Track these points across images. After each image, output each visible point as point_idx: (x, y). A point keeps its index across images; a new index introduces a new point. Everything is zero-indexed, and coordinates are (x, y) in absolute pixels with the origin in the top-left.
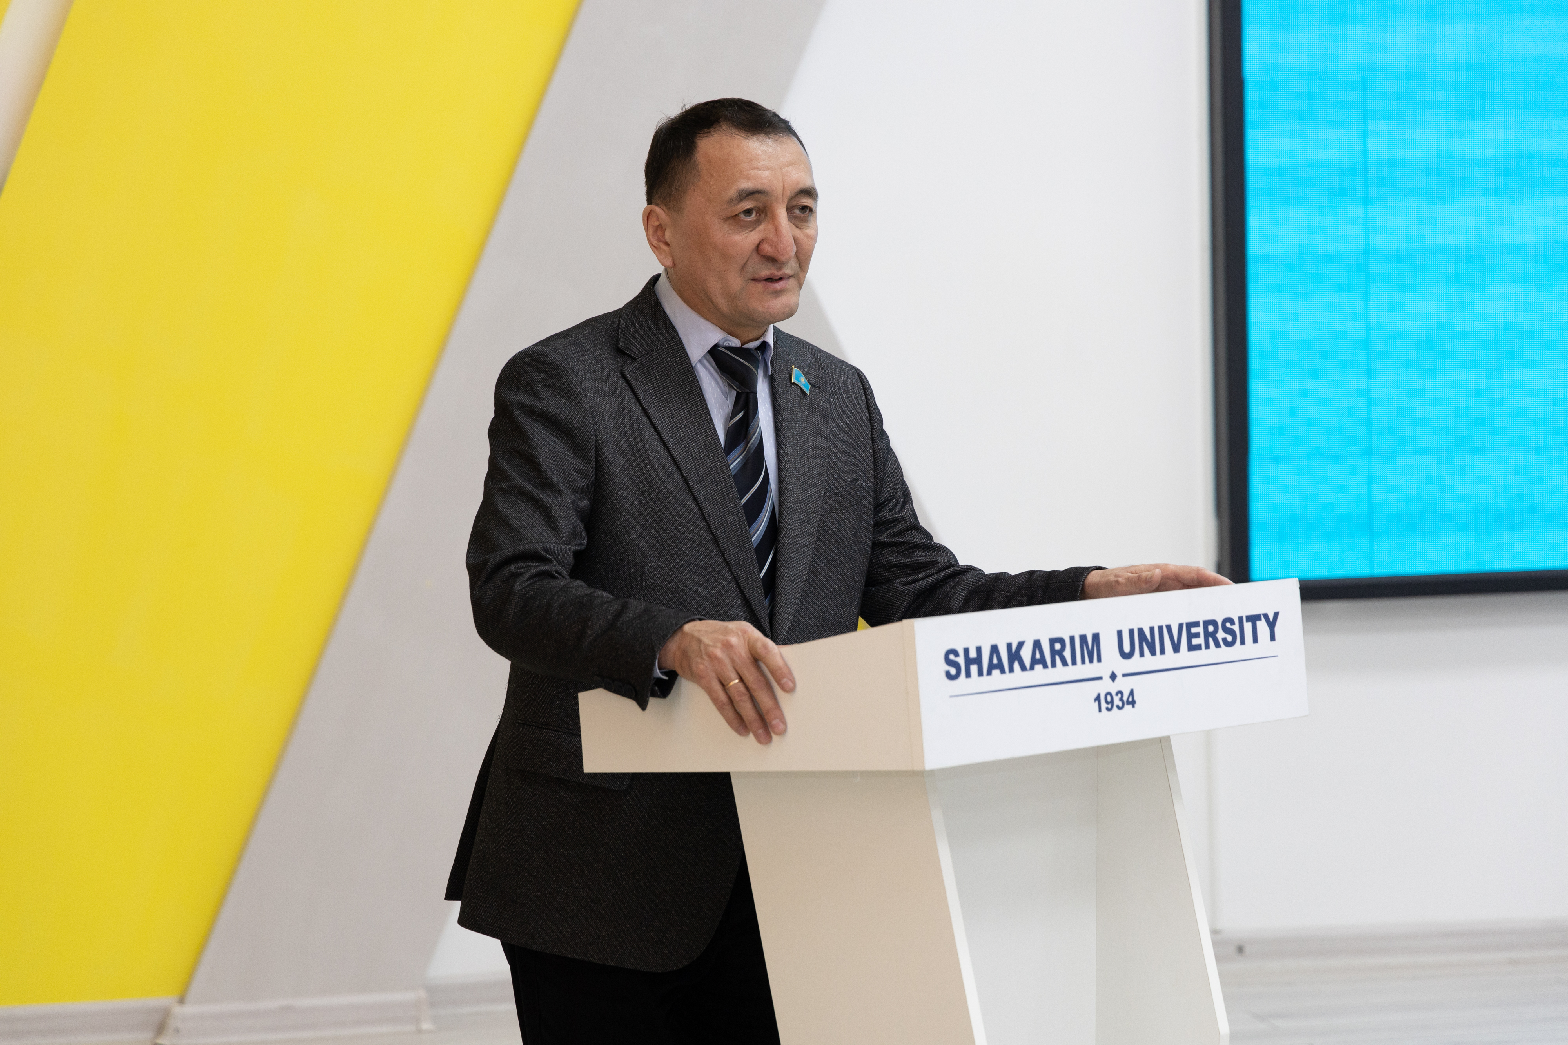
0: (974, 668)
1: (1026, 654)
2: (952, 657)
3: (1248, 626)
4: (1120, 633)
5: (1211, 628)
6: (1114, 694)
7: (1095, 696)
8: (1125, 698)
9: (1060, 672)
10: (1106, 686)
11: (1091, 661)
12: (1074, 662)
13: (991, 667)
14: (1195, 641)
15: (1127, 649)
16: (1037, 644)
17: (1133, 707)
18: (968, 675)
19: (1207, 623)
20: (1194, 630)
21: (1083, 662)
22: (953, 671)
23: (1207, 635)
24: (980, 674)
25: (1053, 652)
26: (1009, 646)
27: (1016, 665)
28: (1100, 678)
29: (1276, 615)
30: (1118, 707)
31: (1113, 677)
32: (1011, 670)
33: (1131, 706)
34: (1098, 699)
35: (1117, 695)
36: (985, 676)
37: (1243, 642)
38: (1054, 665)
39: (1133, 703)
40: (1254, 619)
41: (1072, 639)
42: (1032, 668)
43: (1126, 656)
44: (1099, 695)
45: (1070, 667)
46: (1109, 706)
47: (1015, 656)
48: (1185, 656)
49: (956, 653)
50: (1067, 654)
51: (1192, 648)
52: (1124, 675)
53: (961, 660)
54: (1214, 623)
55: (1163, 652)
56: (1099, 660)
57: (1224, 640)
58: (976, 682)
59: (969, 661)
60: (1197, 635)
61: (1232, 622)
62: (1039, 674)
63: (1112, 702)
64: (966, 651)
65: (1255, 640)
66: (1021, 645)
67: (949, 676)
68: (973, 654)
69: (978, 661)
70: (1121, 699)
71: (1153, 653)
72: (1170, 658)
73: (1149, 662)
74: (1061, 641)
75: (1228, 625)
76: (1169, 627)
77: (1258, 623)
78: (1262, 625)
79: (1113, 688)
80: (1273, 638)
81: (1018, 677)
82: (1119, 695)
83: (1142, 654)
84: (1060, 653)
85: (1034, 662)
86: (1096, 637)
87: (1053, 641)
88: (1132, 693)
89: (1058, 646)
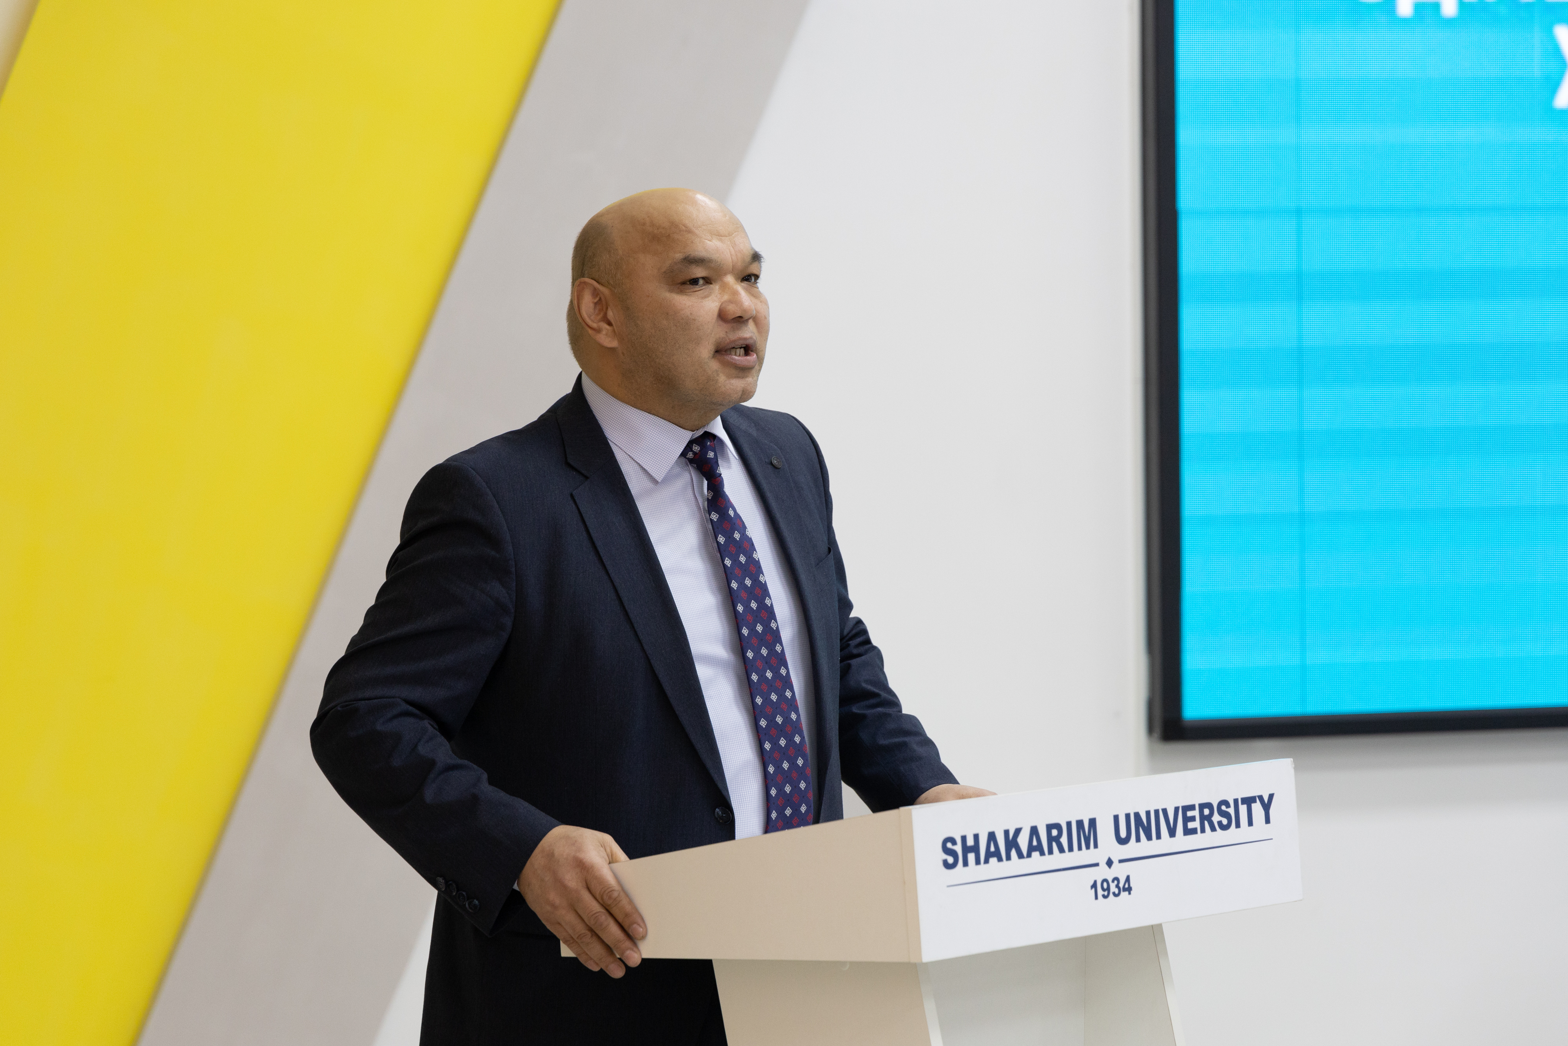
0: (971, 857)
1: (1023, 841)
2: (949, 845)
3: (1243, 809)
4: (1116, 818)
5: (1206, 812)
6: (1110, 881)
7: (1092, 883)
8: (1121, 885)
9: (1057, 859)
10: (1102, 873)
11: (1088, 847)
12: (1071, 849)
13: (989, 855)
14: (1191, 825)
15: (1123, 834)
16: (1034, 831)
17: (1130, 893)
18: (966, 864)
19: (1202, 806)
20: (1190, 814)
21: (1080, 848)
22: (951, 860)
23: (1203, 818)
24: (978, 862)
25: (1050, 839)
26: (1006, 832)
27: (1013, 853)
28: (1097, 865)
29: (1271, 796)
30: (1114, 894)
31: (1110, 863)
32: (1009, 858)
33: (1127, 893)
34: (1094, 886)
35: (1113, 881)
36: (982, 866)
37: (1238, 825)
38: (1051, 852)
39: (1129, 890)
40: (1249, 801)
41: (1069, 824)
42: (1029, 855)
43: (1123, 841)
44: (1095, 882)
45: (1067, 854)
46: (1106, 893)
47: (1012, 843)
48: (1181, 841)
49: (953, 841)
50: (1064, 840)
51: (1188, 832)
52: (1121, 861)
53: (958, 848)
54: (1209, 806)
55: (1159, 837)
56: (1096, 846)
57: (1220, 823)
58: (973, 871)
59: (966, 850)
60: (1193, 819)
61: (1228, 806)
62: (1037, 861)
63: (1108, 889)
64: (964, 838)
65: (1250, 823)
66: (1018, 831)
67: (947, 865)
68: (970, 842)
69: (975, 849)
70: (1117, 886)
71: (1149, 838)
72: (1166, 843)
73: (1145, 847)
74: (1058, 826)
75: (1224, 808)
76: (1165, 811)
77: (1253, 805)
78: (1257, 807)
79: (1109, 874)
80: (1268, 821)
81: (1016, 865)
82: (1116, 882)
83: (1138, 840)
84: (1057, 839)
85: (1031, 849)
86: (1093, 822)
87: (1050, 827)
88: (1128, 879)
89: (1055, 832)
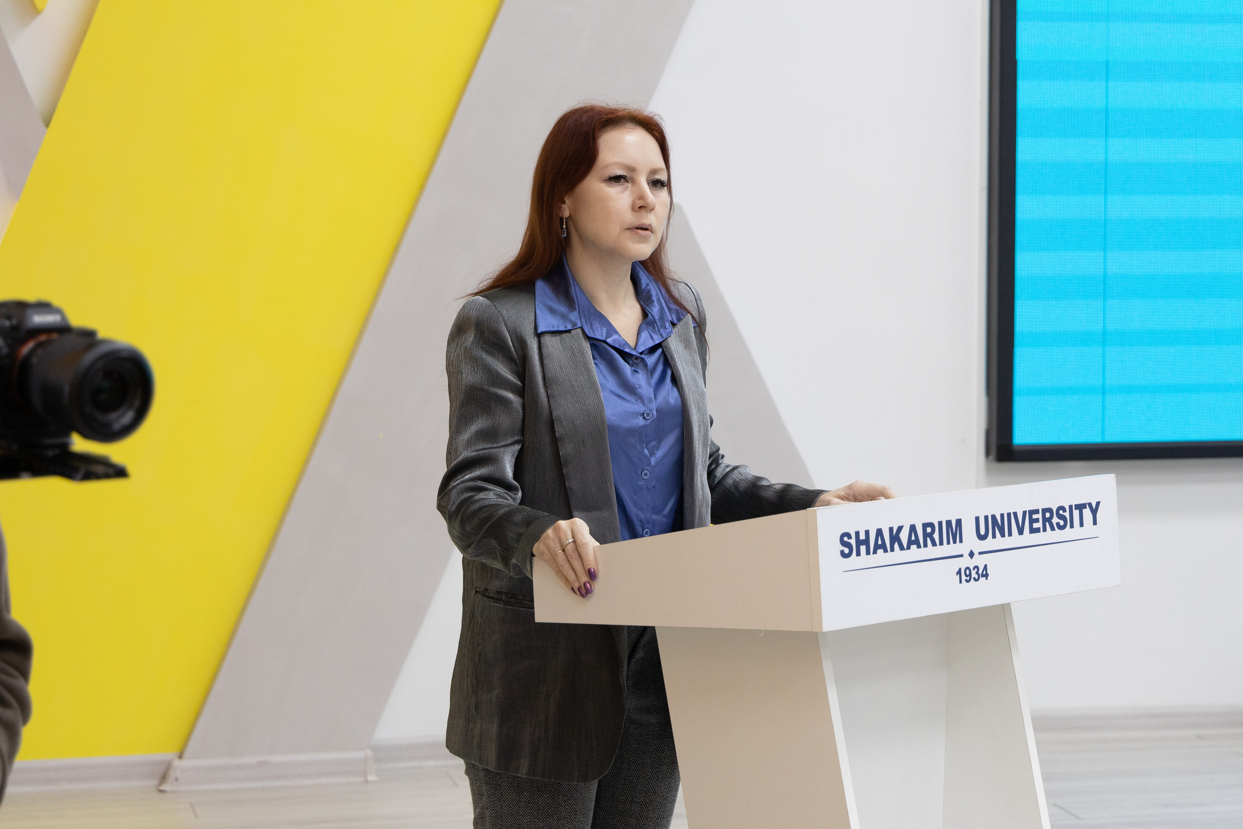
0: (863, 548)
1: (904, 536)
2: (846, 539)
3: (1076, 513)
4: (977, 519)
5: (1048, 515)
6: (972, 569)
7: (957, 570)
8: (980, 572)
9: (930, 551)
10: (965, 562)
11: (955, 542)
12: (941, 543)
13: (877, 547)
14: (1035, 525)
15: (982, 532)
16: (913, 528)
17: (987, 579)
18: (858, 554)
19: (1045, 511)
20: (1035, 516)
21: (948, 543)
22: (847, 551)
23: (1045, 520)
24: (868, 553)
25: (925, 535)
26: (891, 529)
27: (896, 546)
28: (962, 556)
29: (1098, 504)
30: (974, 579)
31: (971, 554)
32: (892, 550)
33: (985, 578)
34: (959, 572)
35: (974, 569)
36: (872, 555)
37: (1072, 526)
38: (926, 545)
39: (986, 576)
40: (1081, 507)
41: (940, 523)
42: (909, 548)
43: (982, 538)
44: (960, 569)
45: (938, 547)
46: (968, 578)
47: (895, 538)
48: (1028, 538)
49: (849, 535)
50: (936, 536)
51: (1033, 531)
52: (980, 553)
53: (853, 541)
54: (1050, 510)
55: (1010, 534)
56: (961, 541)
57: (1058, 524)
58: (864, 560)
59: (859, 543)
60: (1037, 520)
61: (1064, 510)
62: (915, 553)
63: (970, 575)
64: (857, 534)
65: (1082, 525)
66: (900, 528)
67: (844, 555)
68: (862, 537)
69: (866, 542)
70: (977, 573)
71: (1003, 535)
72: (1015, 539)
73: (999, 542)
74: (931, 525)
75: (1061, 512)
76: (1015, 514)
77: (1084, 510)
78: (1087, 512)
79: (971, 563)
80: (1095, 523)
81: (898, 555)
82: (976, 570)
83: (994, 536)
84: (931, 535)
85: (910, 543)
86: (959, 522)
87: (925, 526)
88: (985, 567)
89: (929, 530)
